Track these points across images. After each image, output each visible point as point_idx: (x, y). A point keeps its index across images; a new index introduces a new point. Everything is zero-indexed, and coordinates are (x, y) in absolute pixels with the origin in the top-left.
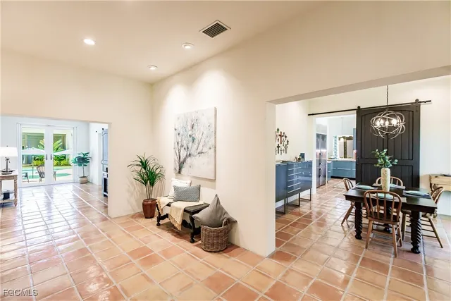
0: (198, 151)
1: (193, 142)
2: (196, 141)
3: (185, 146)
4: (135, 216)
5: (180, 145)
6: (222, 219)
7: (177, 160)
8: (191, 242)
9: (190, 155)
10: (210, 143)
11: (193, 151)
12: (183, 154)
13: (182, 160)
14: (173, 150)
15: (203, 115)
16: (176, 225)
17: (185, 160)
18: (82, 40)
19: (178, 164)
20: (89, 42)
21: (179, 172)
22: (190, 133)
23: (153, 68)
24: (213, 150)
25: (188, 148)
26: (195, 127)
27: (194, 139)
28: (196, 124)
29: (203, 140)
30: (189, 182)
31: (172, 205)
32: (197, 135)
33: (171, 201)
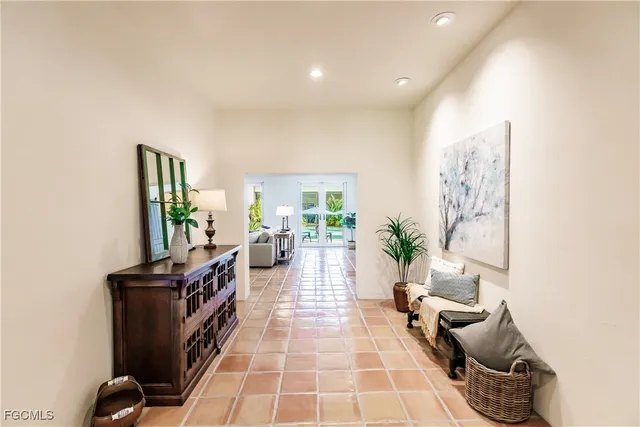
0: (476, 211)
1: (467, 194)
2: (472, 193)
3: (454, 201)
4: (384, 304)
5: (447, 200)
6: (509, 355)
7: (444, 226)
8: (450, 377)
9: (462, 217)
10: (497, 195)
11: (466, 210)
12: (452, 217)
13: (450, 226)
14: (438, 210)
15: (484, 141)
16: (428, 337)
17: (453, 228)
18: (309, 73)
19: (444, 233)
20: (316, 73)
21: (447, 247)
22: (462, 178)
23: (402, 83)
24: (501, 208)
25: (459, 206)
26: (470, 167)
27: (468, 190)
28: (471, 161)
29: (482, 191)
30: (460, 266)
31: (424, 300)
32: (474, 182)
33: (425, 293)
